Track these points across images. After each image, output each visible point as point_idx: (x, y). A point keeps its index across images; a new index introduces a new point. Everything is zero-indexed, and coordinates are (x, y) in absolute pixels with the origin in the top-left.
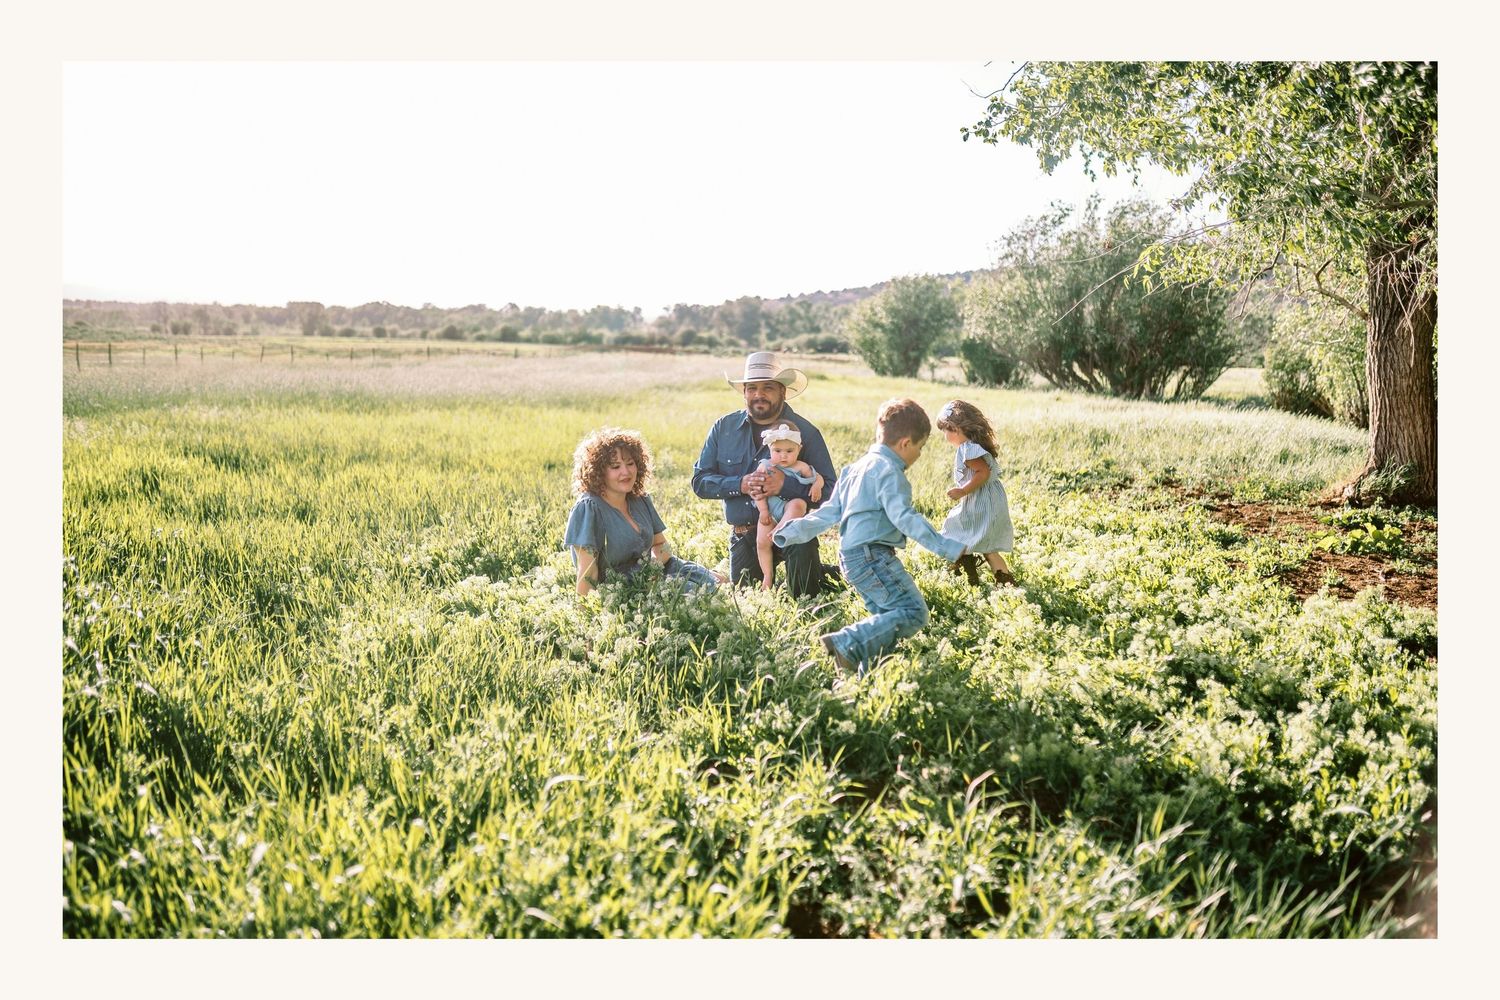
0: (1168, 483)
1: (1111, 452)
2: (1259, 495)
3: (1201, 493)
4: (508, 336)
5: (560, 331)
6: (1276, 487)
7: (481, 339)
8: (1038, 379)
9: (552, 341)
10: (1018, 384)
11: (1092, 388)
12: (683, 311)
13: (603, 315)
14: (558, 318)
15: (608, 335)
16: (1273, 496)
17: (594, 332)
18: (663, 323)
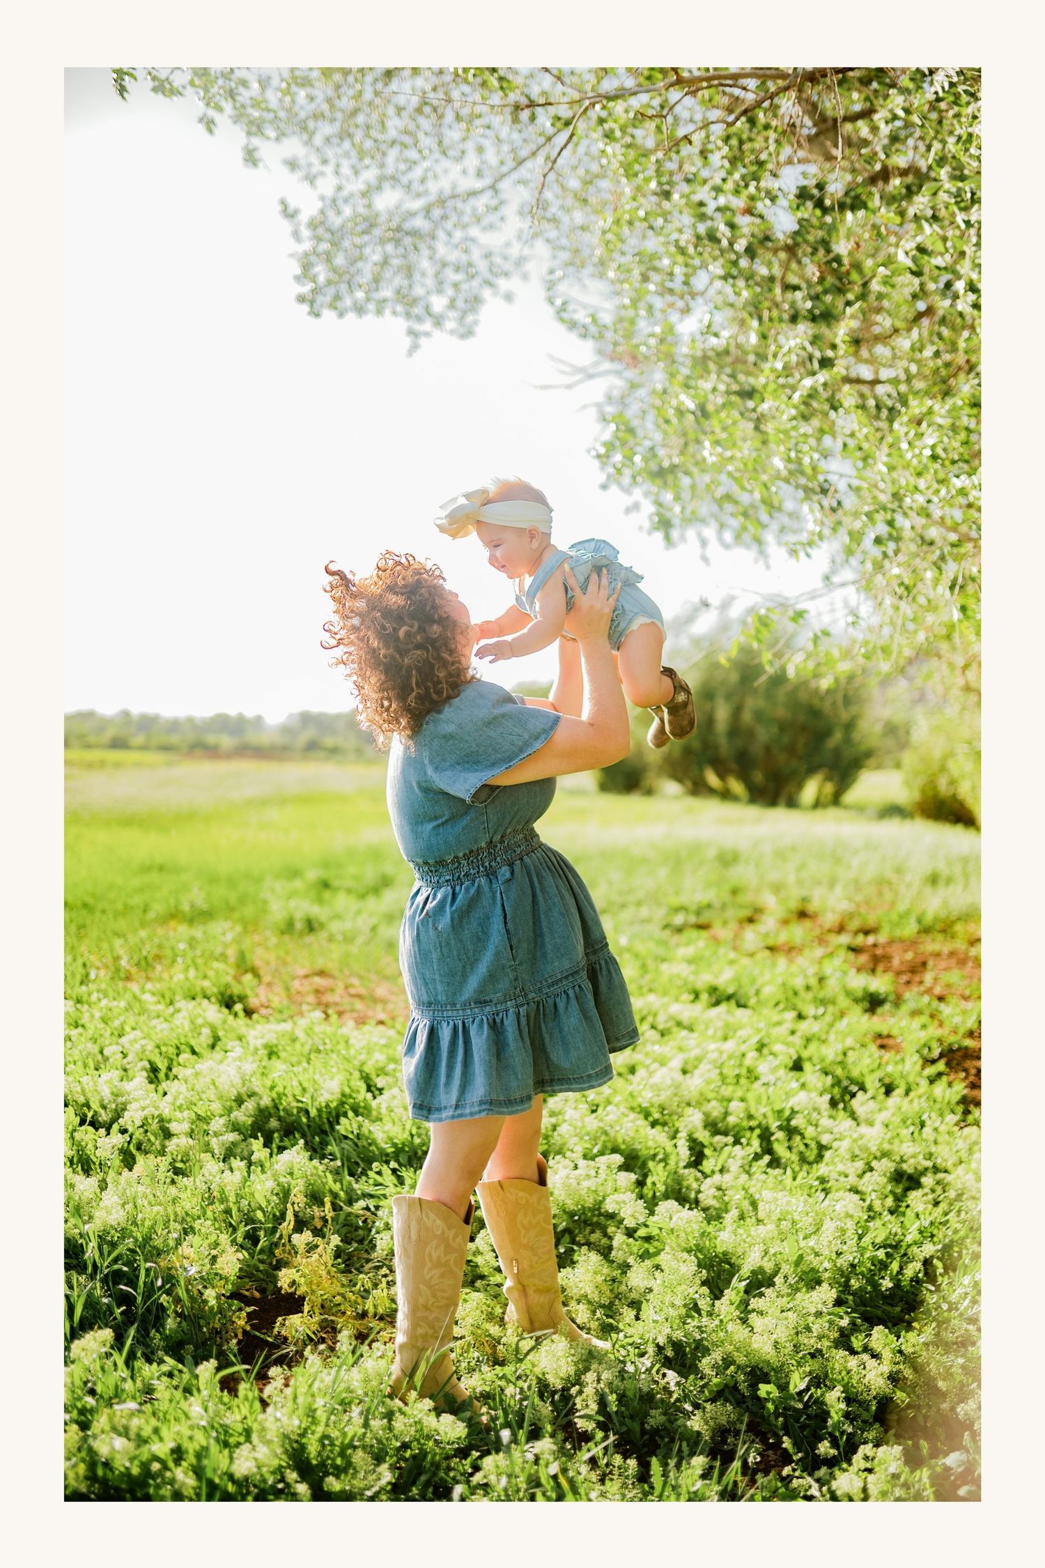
0: (803, 915)
1: (742, 874)
2: (910, 929)
3: (841, 929)
4: (118, 744)
5: (174, 739)
6: (928, 919)
7: (89, 747)
8: (671, 787)
9: (165, 748)
10: (649, 792)
11: (726, 795)
12: (307, 719)
13: (222, 723)
14: (174, 726)
15: (226, 742)
16: (926, 931)
17: (211, 739)
18: (286, 730)
